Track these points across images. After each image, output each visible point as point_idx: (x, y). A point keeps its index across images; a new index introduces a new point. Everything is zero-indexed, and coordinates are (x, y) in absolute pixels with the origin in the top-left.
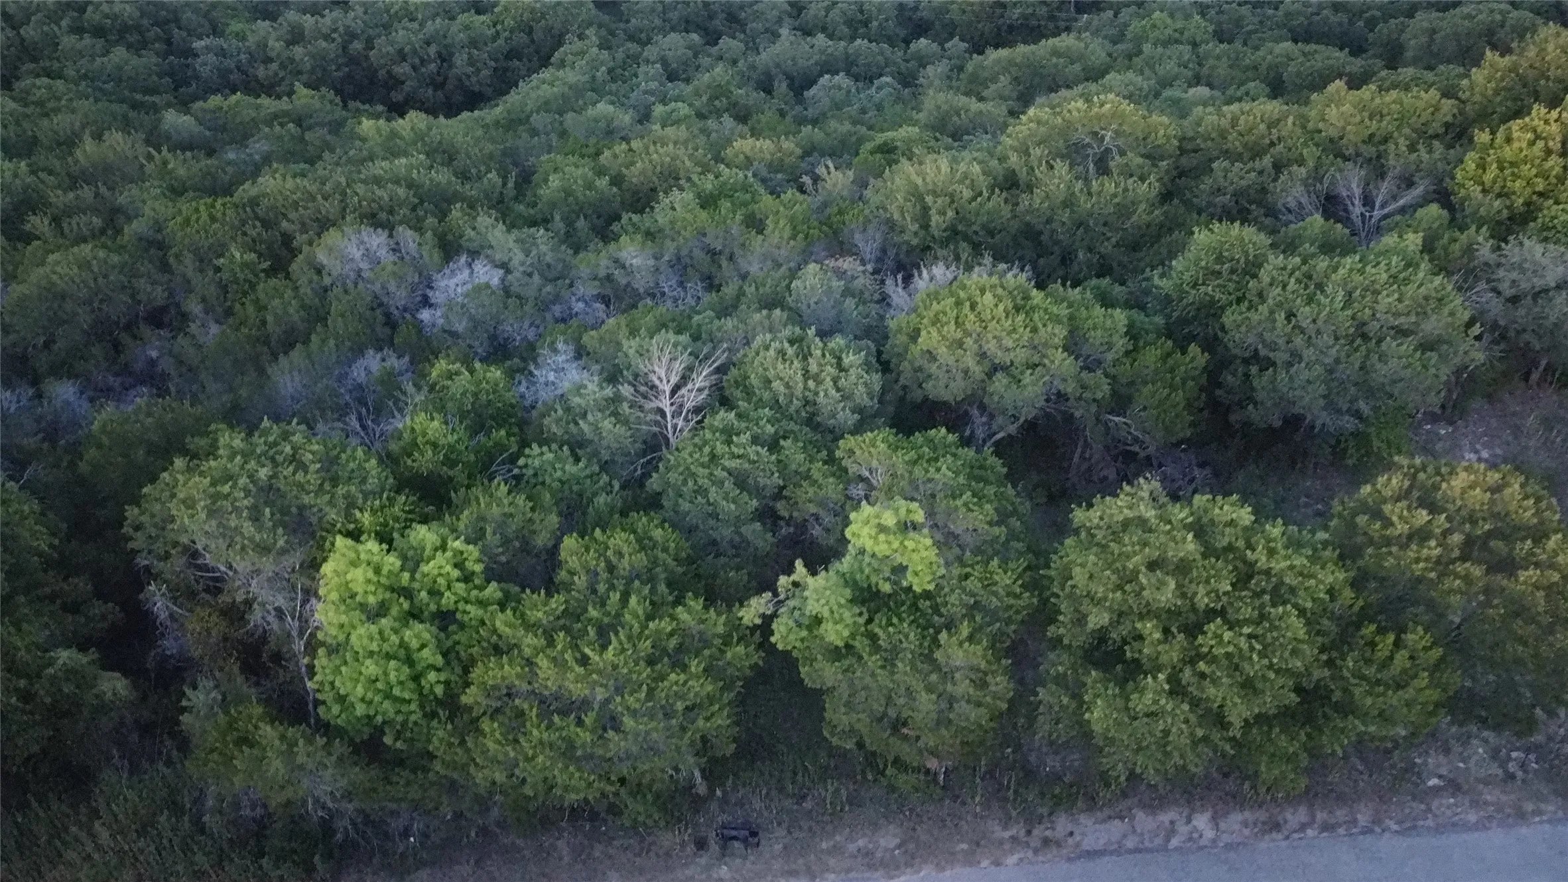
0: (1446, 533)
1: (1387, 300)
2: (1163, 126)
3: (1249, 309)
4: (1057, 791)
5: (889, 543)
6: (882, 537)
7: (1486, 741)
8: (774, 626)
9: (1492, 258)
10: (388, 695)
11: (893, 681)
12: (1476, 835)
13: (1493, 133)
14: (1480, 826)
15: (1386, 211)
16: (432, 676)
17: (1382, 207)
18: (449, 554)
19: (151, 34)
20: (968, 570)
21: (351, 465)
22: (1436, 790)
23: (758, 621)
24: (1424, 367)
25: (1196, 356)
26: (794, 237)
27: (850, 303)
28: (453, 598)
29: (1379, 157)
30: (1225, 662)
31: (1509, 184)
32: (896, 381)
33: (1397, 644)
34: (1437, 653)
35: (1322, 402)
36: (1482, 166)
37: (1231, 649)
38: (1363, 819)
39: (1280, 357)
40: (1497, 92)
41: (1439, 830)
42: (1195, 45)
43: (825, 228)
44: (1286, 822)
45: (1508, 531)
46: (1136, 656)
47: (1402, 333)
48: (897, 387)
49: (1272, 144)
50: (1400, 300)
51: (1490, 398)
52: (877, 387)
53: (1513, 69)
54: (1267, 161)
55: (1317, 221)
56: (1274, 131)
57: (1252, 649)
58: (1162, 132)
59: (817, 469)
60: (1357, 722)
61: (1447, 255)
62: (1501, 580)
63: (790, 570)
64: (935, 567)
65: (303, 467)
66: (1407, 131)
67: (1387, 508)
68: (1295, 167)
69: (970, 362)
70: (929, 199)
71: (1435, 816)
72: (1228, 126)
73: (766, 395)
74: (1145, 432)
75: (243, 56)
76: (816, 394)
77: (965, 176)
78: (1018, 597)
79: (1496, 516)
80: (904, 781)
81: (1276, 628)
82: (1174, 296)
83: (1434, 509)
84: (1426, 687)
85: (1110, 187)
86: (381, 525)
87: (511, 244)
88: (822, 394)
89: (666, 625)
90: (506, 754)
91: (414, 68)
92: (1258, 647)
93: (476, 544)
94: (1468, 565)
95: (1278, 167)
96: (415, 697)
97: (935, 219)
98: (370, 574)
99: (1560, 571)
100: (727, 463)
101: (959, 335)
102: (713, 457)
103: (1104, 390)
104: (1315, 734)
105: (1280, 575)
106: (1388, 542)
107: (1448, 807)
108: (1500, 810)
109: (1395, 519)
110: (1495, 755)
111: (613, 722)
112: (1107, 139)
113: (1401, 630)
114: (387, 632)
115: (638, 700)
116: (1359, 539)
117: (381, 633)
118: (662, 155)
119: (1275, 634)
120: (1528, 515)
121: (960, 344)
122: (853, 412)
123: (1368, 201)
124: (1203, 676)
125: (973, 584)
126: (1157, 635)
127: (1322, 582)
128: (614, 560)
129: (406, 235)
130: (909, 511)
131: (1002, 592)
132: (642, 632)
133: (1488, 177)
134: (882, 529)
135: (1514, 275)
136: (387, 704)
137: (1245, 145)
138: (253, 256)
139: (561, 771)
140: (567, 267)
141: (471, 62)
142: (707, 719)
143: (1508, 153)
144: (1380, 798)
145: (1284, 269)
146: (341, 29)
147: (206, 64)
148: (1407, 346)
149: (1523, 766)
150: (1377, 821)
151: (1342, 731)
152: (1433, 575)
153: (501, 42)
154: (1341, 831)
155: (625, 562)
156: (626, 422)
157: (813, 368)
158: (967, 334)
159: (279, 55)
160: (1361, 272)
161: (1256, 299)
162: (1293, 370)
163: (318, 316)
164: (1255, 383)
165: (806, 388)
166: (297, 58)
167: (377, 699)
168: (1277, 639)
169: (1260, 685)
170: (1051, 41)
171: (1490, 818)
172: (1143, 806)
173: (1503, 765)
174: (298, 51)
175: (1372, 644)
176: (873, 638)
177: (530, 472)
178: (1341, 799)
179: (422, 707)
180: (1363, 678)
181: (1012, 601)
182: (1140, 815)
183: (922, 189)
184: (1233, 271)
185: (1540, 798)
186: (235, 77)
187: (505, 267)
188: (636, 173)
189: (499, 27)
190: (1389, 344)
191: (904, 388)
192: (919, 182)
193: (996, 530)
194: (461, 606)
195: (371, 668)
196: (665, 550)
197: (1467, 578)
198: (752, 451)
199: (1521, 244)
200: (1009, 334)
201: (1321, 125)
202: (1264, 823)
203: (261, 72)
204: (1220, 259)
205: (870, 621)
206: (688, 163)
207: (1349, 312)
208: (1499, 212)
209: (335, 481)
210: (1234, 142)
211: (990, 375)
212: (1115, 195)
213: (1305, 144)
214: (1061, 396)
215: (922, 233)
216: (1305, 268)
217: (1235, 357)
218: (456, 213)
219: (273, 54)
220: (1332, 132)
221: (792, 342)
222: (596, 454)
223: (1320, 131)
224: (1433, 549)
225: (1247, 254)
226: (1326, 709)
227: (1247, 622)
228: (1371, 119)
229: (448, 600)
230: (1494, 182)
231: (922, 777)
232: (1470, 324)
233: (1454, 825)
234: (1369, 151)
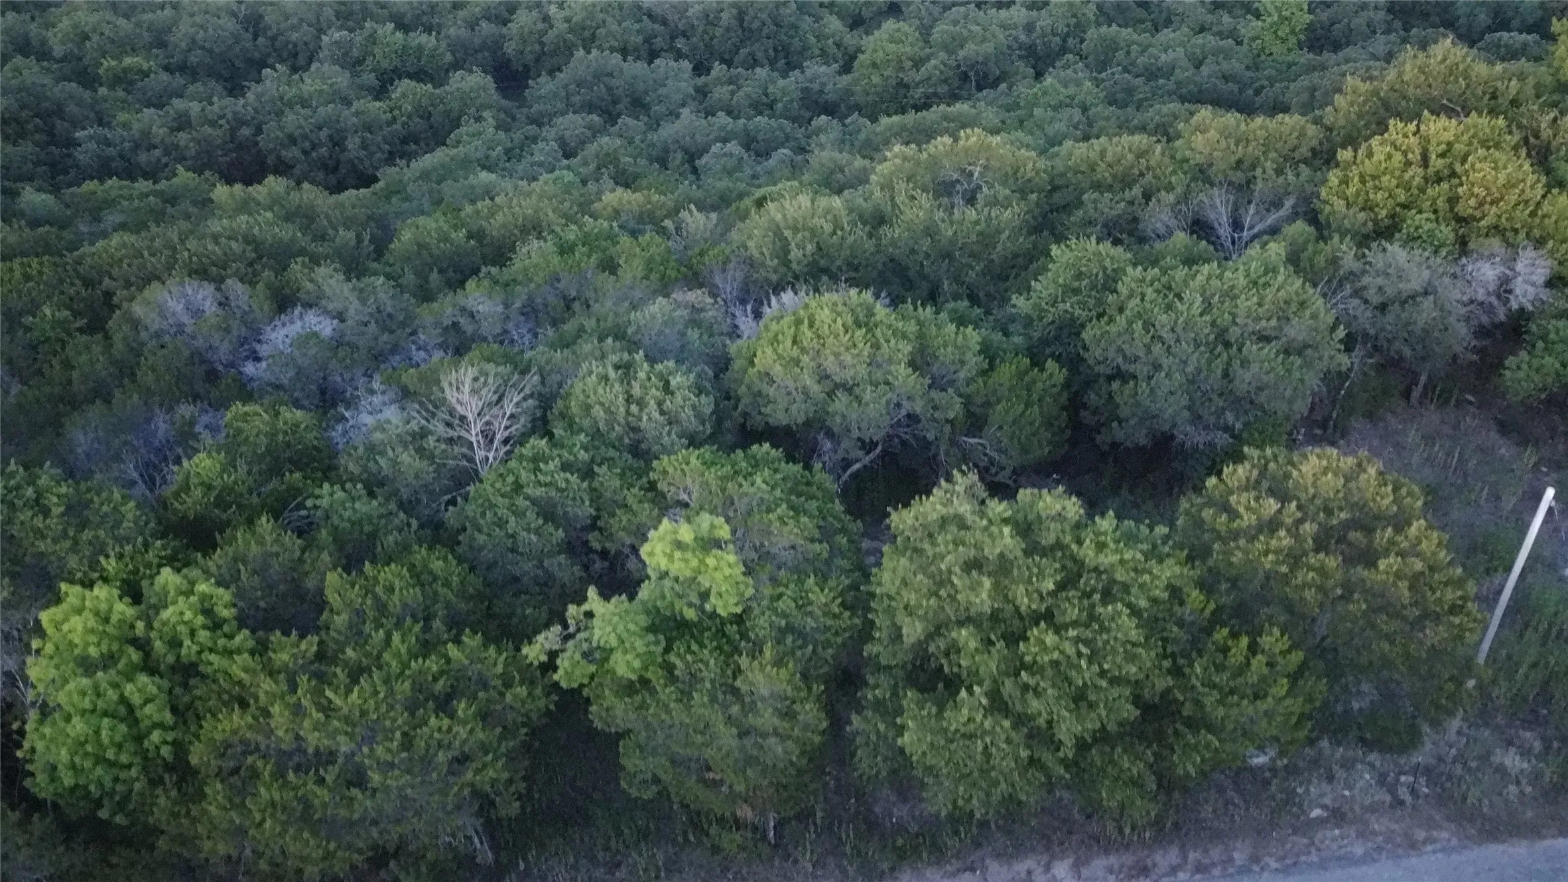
0: (1299, 522)
1: (1247, 303)
2: (1032, 163)
3: (1108, 323)
4: (900, 842)
5: (686, 561)
6: (678, 554)
7: (1372, 765)
8: (558, 662)
9: (1357, 266)
10: (100, 760)
11: (690, 715)
12: (1364, 868)
13: (1355, 151)
14: (1368, 859)
15: (1256, 230)
16: (156, 736)
17: (1251, 228)
18: (193, 599)
19: (30, 126)
20: (782, 589)
21: (105, 508)
22: (1320, 821)
23: (544, 658)
24: (1288, 371)
25: (1054, 372)
26: (646, 277)
27: (693, 334)
28: (195, 648)
29: (1248, 182)
30: (1049, 672)
31: (1371, 196)
32: (736, 408)
33: (1253, 649)
34: (1297, 657)
35: (1186, 414)
36: (1345, 181)
37: (1056, 655)
38: (1239, 857)
39: (1141, 369)
40: (1360, 116)
41: (1323, 865)
42: (1085, 109)
43: (683, 269)
44: (1155, 865)
45: (1367, 521)
46: (955, 670)
47: (1264, 339)
48: (736, 414)
49: (1142, 175)
50: (1260, 305)
51: (1370, 415)
52: (708, 410)
53: (1375, 93)
54: (1137, 191)
55: (1181, 238)
56: (1142, 161)
57: (1079, 654)
58: (1030, 165)
59: (632, 496)
60: (1210, 737)
61: (1312, 266)
62: (1361, 572)
63: (581, 599)
64: (742, 587)
65: (46, 512)
66: (1273, 155)
67: (1233, 499)
68: (1163, 193)
69: (809, 381)
70: (787, 233)
71: (1319, 850)
72: (1098, 159)
73: (586, 423)
74: (1000, 451)
75: (127, 144)
76: (640, 420)
77: (828, 211)
78: (835, 616)
79: (1353, 506)
80: (730, 840)
81: (1108, 630)
82: (1035, 316)
83: (1284, 498)
84: (1285, 697)
85: (971, 214)
86: (131, 572)
87: (346, 293)
88: (645, 418)
89: (433, 664)
90: (232, 821)
91: (305, 152)
92: (1084, 650)
93: (227, 588)
94: (1322, 556)
95: (1147, 196)
96: (137, 760)
97: (795, 254)
98: (92, 623)
99: (1423, 560)
100: (529, 491)
101: (795, 352)
102: (518, 487)
103: (955, 409)
104: (1166, 752)
105: (1109, 570)
106: (1235, 535)
107: (1334, 839)
108: (1388, 840)
109: (1241, 510)
110: (1382, 780)
111: (358, 779)
112: (976, 175)
113: (1255, 633)
114: (104, 685)
115: (389, 750)
116: (1207, 536)
117: (96, 687)
118: (525, 207)
119: (1105, 637)
120: (1386, 502)
121: (797, 362)
122: (680, 437)
123: (1237, 225)
124: (1026, 688)
125: (786, 604)
126: (973, 644)
127: (1158, 578)
128: (384, 597)
129: (236, 288)
130: (712, 526)
131: (818, 612)
132: (402, 673)
133: (1351, 191)
134: (679, 545)
135: (1380, 281)
136: (99, 771)
137: (1114, 177)
138: (66, 313)
139: (295, 839)
140: (409, 318)
141: (364, 146)
142: (477, 771)
143: (1369, 166)
144: (1259, 833)
145: (1143, 281)
146: (229, 116)
147: (85, 154)
148: (1270, 350)
149: (1413, 791)
150: (1255, 859)
151: (1195, 748)
152: (1284, 569)
153: (397, 127)
154: (1216, 872)
155: (396, 598)
156: (432, 458)
157: (636, 390)
158: (804, 350)
159: (162, 141)
160: (1220, 277)
161: (1115, 313)
162: (1153, 382)
163: (126, 371)
164: (1117, 399)
165: (628, 413)
166: (182, 143)
167: (88, 764)
168: (1108, 642)
169: (1092, 697)
170: (942, 107)
171: (1379, 849)
172: (998, 856)
173: (1392, 791)
174: (183, 137)
175: (1225, 650)
176: (669, 668)
177: (319, 513)
178: (1217, 836)
179: (145, 770)
180: (1214, 686)
181: (829, 622)
182: (993, 866)
183: (782, 225)
184: (1093, 287)
185: (1431, 824)
186: (117, 164)
187: (341, 317)
188: (496, 225)
189: (396, 112)
190: (1250, 348)
191: (745, 415)
192: (779, 216)
193: (817, 547)
194: (207, 656)
195: (78, 726)
196: (447, 584)
197: (1322, 571)
198: (560, 478)
199: (1384, 250)
200: (847, 349)
201: (1188, 153)
202: (1130, 868)
203: (143, 158)
204: (1079, 276)
205: (668, 650)
206: (550, 213)
207: (1207, 318)
208: (1365, 224)
209: (83, 525)
210: (1103, 173)
211: (831, 394)
212: (977, 222)
213: (1174, 172)
214: (912, 418)
215: (783, 270)
216: (1164, 279)
217: (1099, 375)
218: (296, 267)
219: (156, 141)
220: (1200, 159)
221: (617, 367)
222: (396, 492)
223: (1187, 161)
224: (1284, 539)
225: (1105, 269)
226: (1178, 726)
227: (1075, 624)
228: (1237, 145)
229: (189, 649)
230: (1358, 194)
231: (749, 835)
232: (1333, 328)
233: (1340, 858)
234: (1238, 177)
